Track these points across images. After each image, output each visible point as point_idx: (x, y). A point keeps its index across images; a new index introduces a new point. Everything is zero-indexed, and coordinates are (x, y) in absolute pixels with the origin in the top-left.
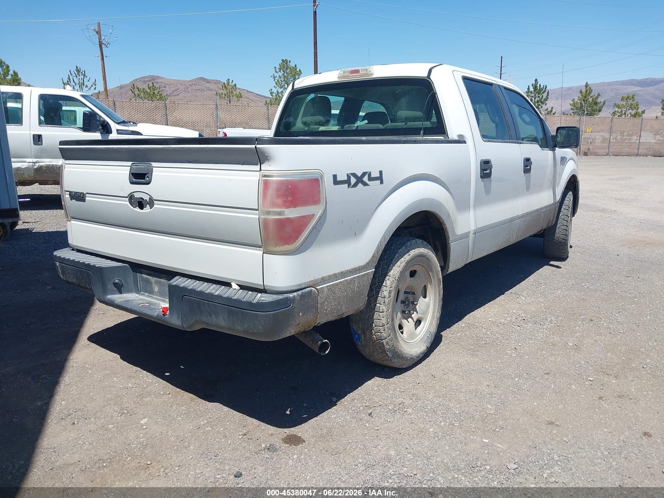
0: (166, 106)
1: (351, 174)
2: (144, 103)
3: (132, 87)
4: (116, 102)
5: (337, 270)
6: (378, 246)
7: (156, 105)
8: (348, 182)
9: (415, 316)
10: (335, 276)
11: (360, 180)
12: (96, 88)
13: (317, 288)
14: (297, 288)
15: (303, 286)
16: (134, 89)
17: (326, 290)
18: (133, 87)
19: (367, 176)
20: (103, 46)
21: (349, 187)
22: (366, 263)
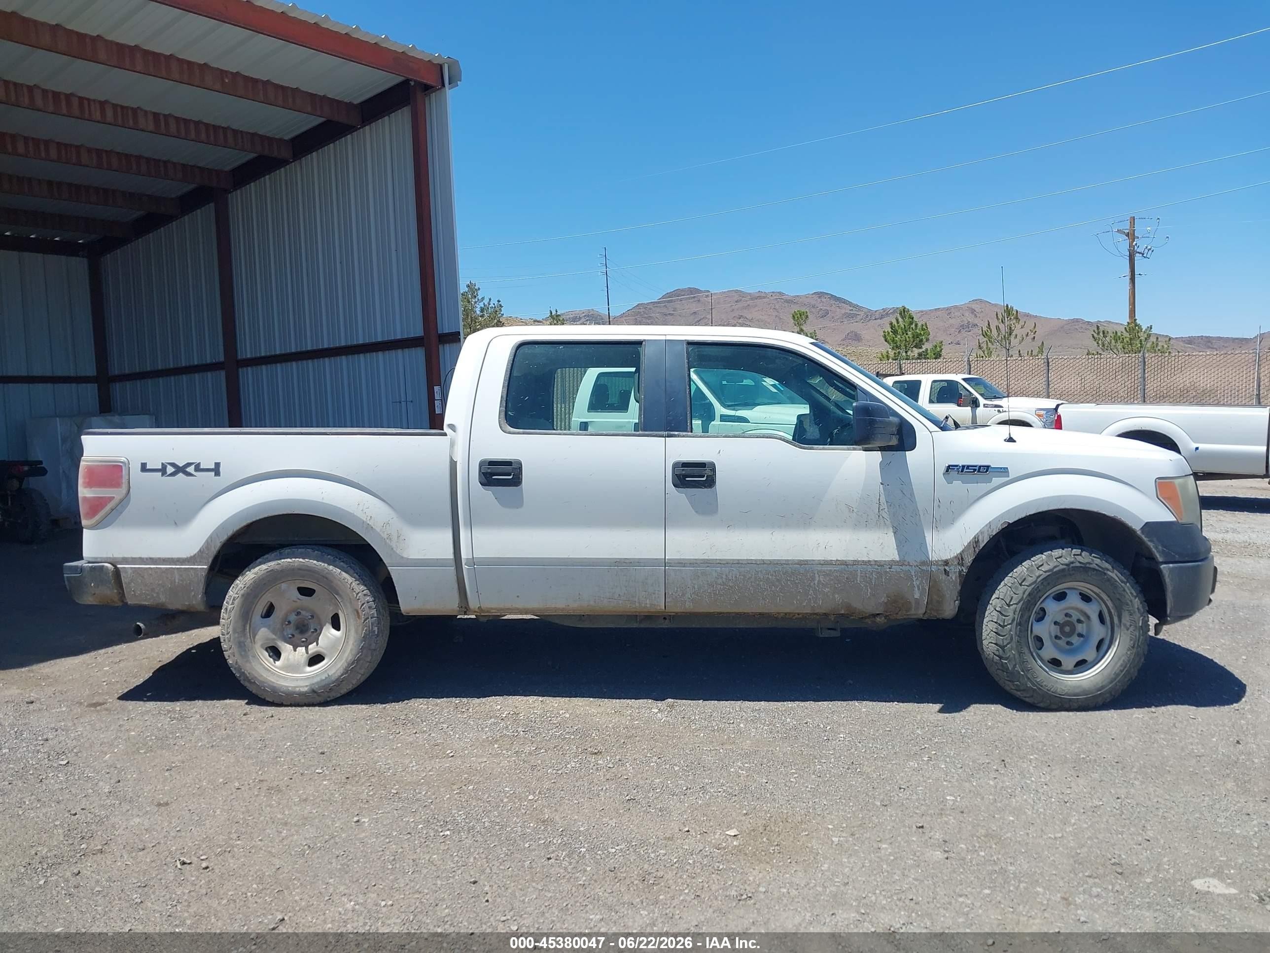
0: (1145, 362)
1: (169, 464)
2: (1101, 358)
3: (1094, 331)
4: (1050, 360)
5: (145, 555)
6: (207, 541)
7: (1124, 362)
8: (163, 470)
9: (313, 648)
10: (142, 561)
11: (180, 470)
12: (1034, 338)
13: (119, 566)
14: (93, 560)
15: (99, 560)
16: (1098, 334)
17: (130, 571)
18: (1096, 331)
19: (193, 467)
20: (1138, 257)
21: (163, 475)
22: (189, 556)
